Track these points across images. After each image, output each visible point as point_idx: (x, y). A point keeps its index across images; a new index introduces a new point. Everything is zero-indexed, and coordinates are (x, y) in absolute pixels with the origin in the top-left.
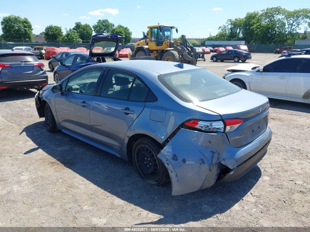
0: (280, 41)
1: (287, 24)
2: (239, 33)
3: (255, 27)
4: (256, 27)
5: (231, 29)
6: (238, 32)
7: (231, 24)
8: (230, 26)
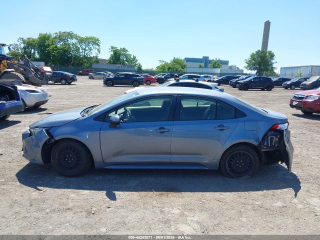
0: (78, 64)
1: (80, 48)
2: (34, 53)
3: (51, 48)
4: (53, 49)
5: (24, 48)
6: (32, 52)
7: (24, 43)
8: (22, 45)
